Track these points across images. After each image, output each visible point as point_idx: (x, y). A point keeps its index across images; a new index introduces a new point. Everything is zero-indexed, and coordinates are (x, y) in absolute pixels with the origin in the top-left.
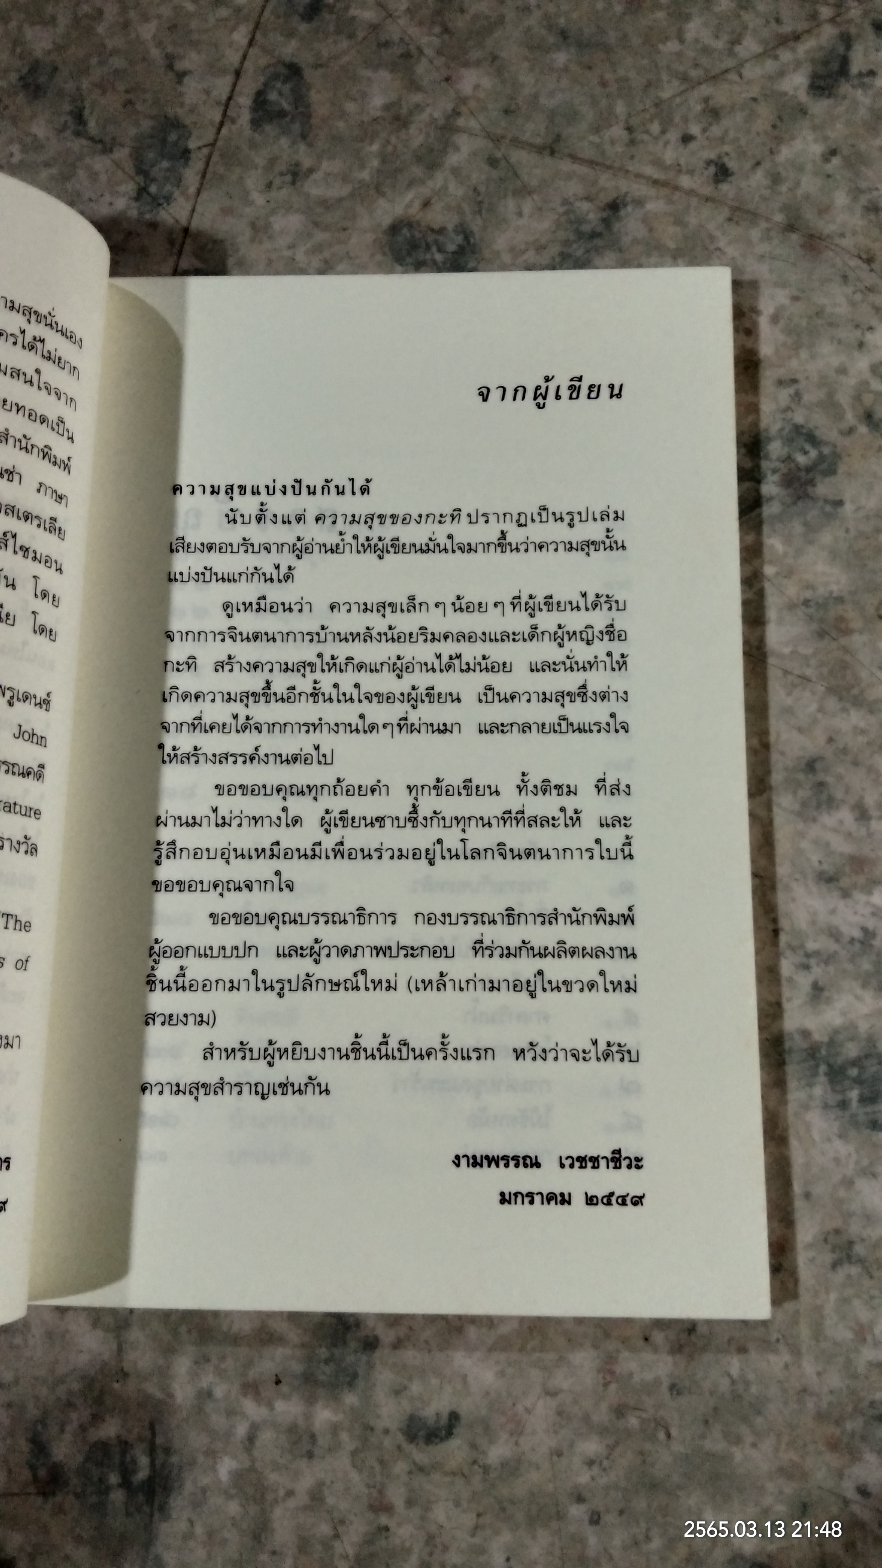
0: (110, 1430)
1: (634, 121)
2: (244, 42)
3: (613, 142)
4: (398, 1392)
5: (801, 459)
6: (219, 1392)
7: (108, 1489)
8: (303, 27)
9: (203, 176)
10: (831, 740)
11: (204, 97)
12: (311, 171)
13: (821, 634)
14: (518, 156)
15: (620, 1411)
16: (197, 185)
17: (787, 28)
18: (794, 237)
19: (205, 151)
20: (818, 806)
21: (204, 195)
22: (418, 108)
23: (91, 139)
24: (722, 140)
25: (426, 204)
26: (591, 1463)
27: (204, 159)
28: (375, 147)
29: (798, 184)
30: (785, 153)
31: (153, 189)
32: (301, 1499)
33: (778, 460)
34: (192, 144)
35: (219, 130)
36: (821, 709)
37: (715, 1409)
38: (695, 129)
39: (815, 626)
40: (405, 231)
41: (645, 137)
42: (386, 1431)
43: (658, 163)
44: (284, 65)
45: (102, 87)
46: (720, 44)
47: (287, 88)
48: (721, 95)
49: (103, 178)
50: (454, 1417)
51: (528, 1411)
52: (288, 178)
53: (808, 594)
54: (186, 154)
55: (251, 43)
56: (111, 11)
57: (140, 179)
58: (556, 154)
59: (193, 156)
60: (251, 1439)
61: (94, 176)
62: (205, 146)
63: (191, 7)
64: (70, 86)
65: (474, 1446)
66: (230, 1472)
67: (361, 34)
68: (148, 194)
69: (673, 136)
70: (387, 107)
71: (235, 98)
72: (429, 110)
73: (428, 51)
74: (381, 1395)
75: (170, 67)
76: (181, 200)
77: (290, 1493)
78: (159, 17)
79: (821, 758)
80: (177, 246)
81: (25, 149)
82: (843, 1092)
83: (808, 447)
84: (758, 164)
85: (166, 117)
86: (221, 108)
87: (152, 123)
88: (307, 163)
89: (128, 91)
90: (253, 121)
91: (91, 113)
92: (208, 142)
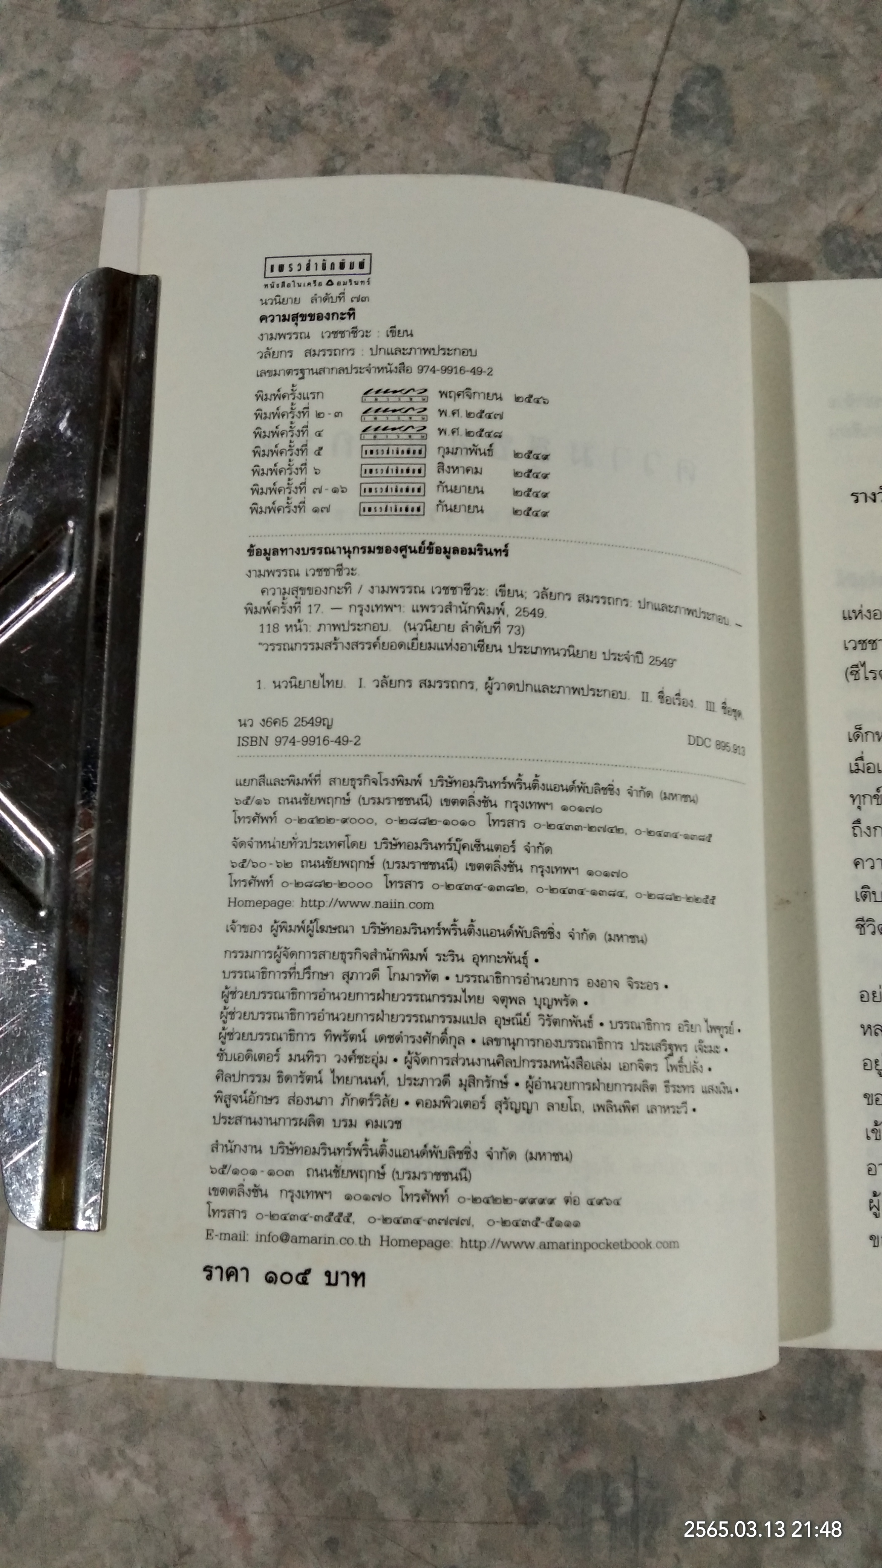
0: (590, 1461)
2: (660, 45)
6: (701, 1427)
7: (591, 1521)
8: (719, 28)
9: (626, 183)
11: (621, 101)
12: (738, 177)
19: (627, 157)
22: (846, 111)
23: (507, 146)
25: (860, 210)
27: (626, 166)
28: (804, 151)
34: (612, 150)
35: (639, 135)
40: (840, 238)
44: (703, 68)
45: (517, 92)
47: (707, 91)
52: (713, 184)
54: (606, 160)
55: (667, 45)
56: (520, 15)
59: (614, 162)
60: (736, 1475)
62: (626, 152)
63: (601, 10)
64: (482, 93)
66: (715, 1508)
67: (781, 34)
70: (812, 110)
71: (654, 101)
72: (858, 113)
73: (853, 51)
74: (870, 1432)
75: (584, 71)
78: (571, 21)
81: (442, 157)
85: (584, 123)
86: (640, 113)
87: (569, 129)
88: (733, 169)
89: (542, 97)
90: (674, 126)
91: (506, 119)
92: (628, 148)
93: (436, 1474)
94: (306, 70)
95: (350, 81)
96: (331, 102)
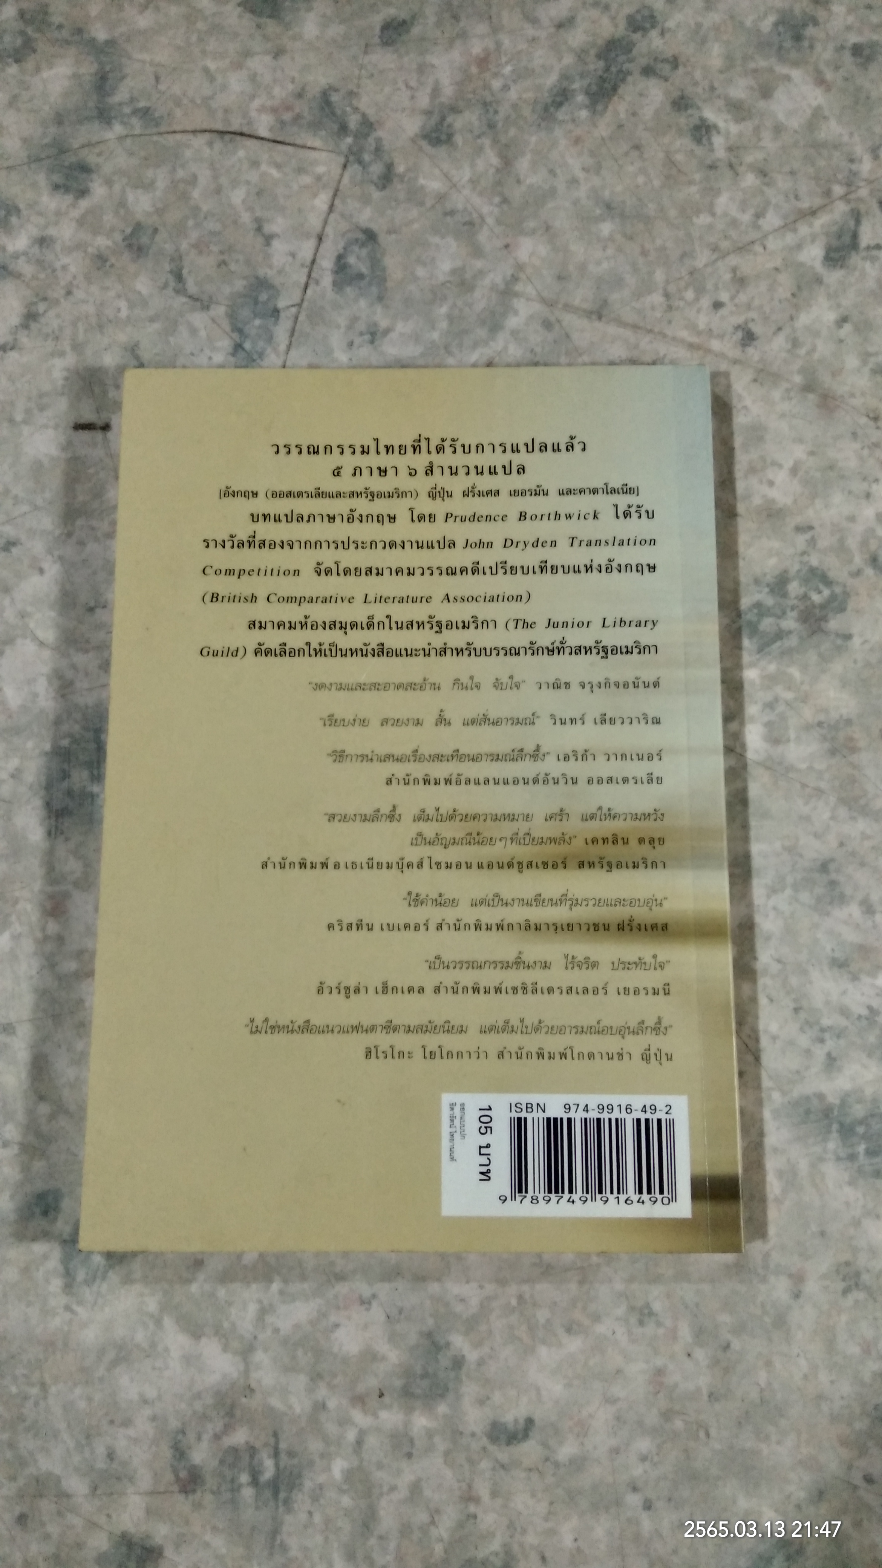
0: (240, 1437)
1: (672, 288)
2: (325, 207)
3: (653, 308)
4: (482, 1402)
5: (816, 598)
6: (332, 1404)
7: (240, 1486)
8: (376, 195)
9: (292, 334)
10: (841, 844)
11: (290, 259)
12: (387, 331)
13: (833, 752)
14: (569, 320)
15: (667, 1415)
16: (287, 342)
17: (805, 205)
18: (811, 396)
19: (294, 310)
20: (831, 903)
22: (481, 273)
23: (190, 297)
24: (749, 307)
25: (490, 363)
26: (644, 1459)
28: (444, 310)
29: (813, 349)
30: (804, 319)
31: (247, 345)
32: (403, 1493)
33: (796, 598)
34: (281, 304)
36: (833, 818)
37: (747, 1413)
38: (724, 297)
39: (827, 745)
41: (682, 303)
42: (473, 1435)
43: (692, 327)
44: (362, 230)
45: (199, 247)
46: (746, 218)
47: (364, 252)
48: (746, 264)
49: (203, 333)
50: (530, 1422)
51: (591, 1416)
52: (367, 337)
53: (822, 717)
54: (276, 312)
55: (331, 208)
56: (205, 176)
57: (236, 336)
58: (603, 319)
59: (282, 315)
60: (359, 1443)
61: (194, 331)
64: (169, 247)
65: (545, 1445)
66: (342, 1471)
67: (429, 203)
68: (243, 349)
69: (706, 302)
70: (454, 272)
71: (318, 261)
72: (491, 275)
73: (490, 221)
74: (467, 1404)
75: (259, 229)
77: (393, 1488)
78: (248, 183)
79: (832, 860)
81: (132, 306)
82: (852, 1146)
83: (821, 587)
84: (780, 329)
85: (257, 278)
86: (306, 270)
87: (244, 283)
88: (384, 323)
90: (335, 283)
91: (190, 272)
93: (111, 1456)
94: (14, 220)
95: (52, 231)
96: (36, 250)
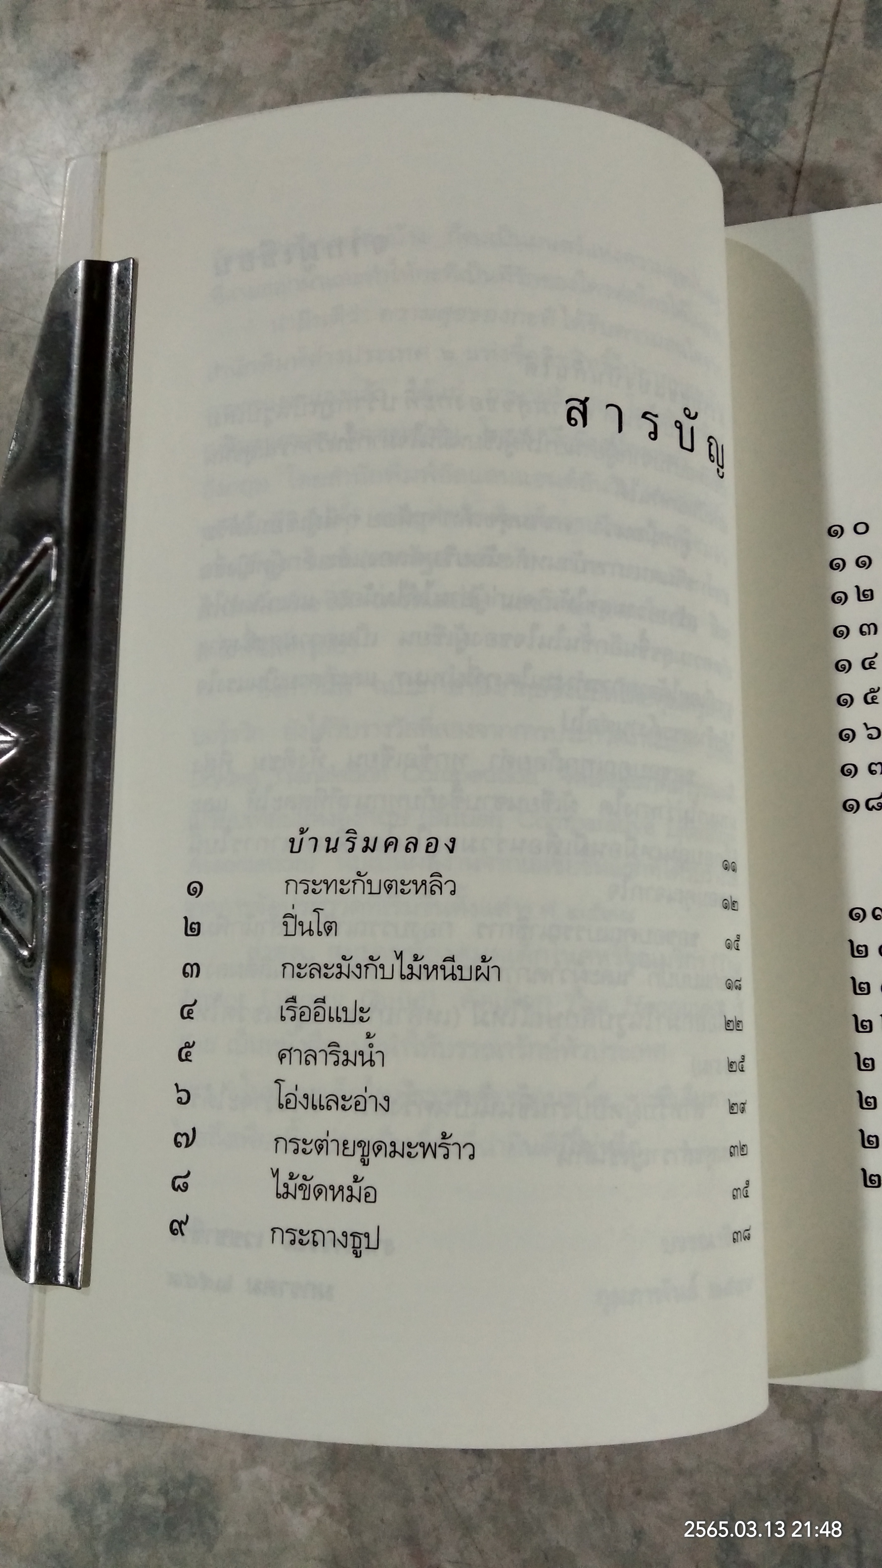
21: (816, 129)
27: (813, 89)
35: (827, 52)
62: (812, 73)
76: (789, 138)
80: (790, 191)
89: (715, 24)
92: (815, 69)
